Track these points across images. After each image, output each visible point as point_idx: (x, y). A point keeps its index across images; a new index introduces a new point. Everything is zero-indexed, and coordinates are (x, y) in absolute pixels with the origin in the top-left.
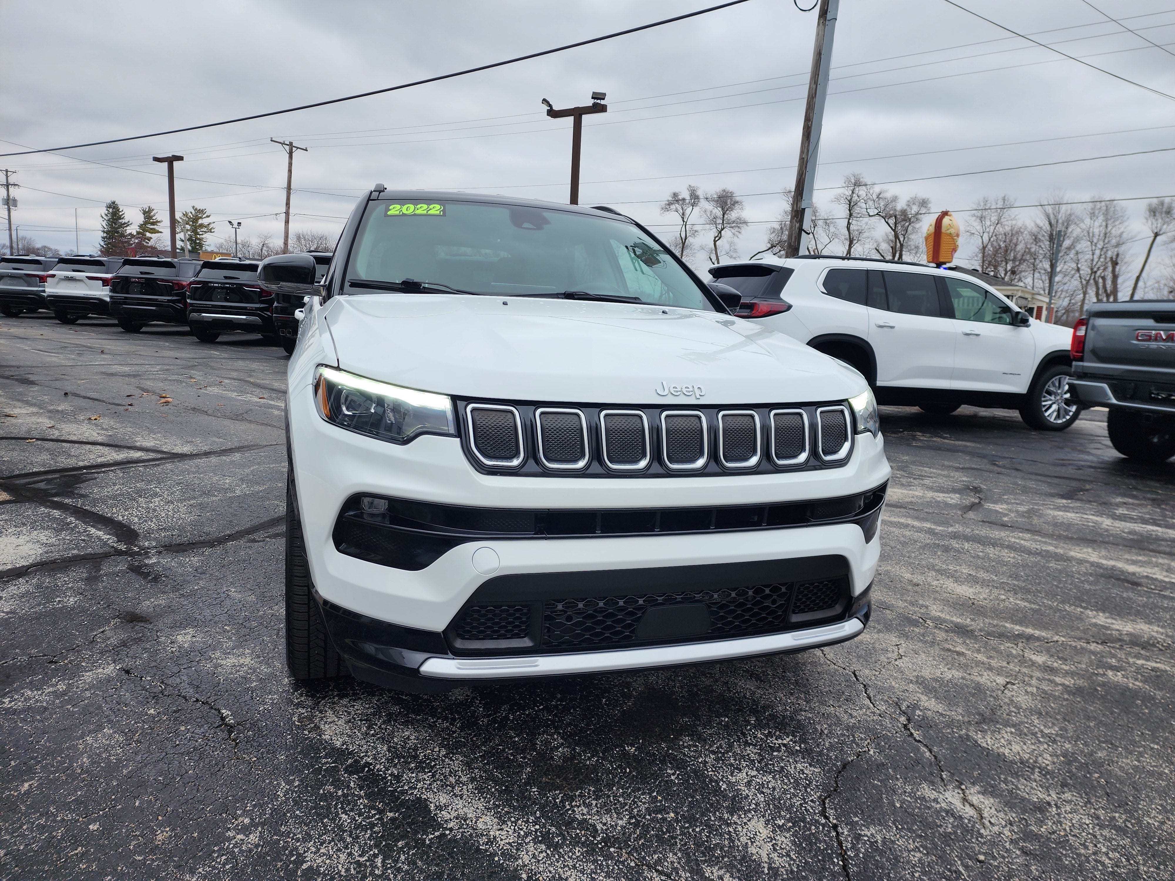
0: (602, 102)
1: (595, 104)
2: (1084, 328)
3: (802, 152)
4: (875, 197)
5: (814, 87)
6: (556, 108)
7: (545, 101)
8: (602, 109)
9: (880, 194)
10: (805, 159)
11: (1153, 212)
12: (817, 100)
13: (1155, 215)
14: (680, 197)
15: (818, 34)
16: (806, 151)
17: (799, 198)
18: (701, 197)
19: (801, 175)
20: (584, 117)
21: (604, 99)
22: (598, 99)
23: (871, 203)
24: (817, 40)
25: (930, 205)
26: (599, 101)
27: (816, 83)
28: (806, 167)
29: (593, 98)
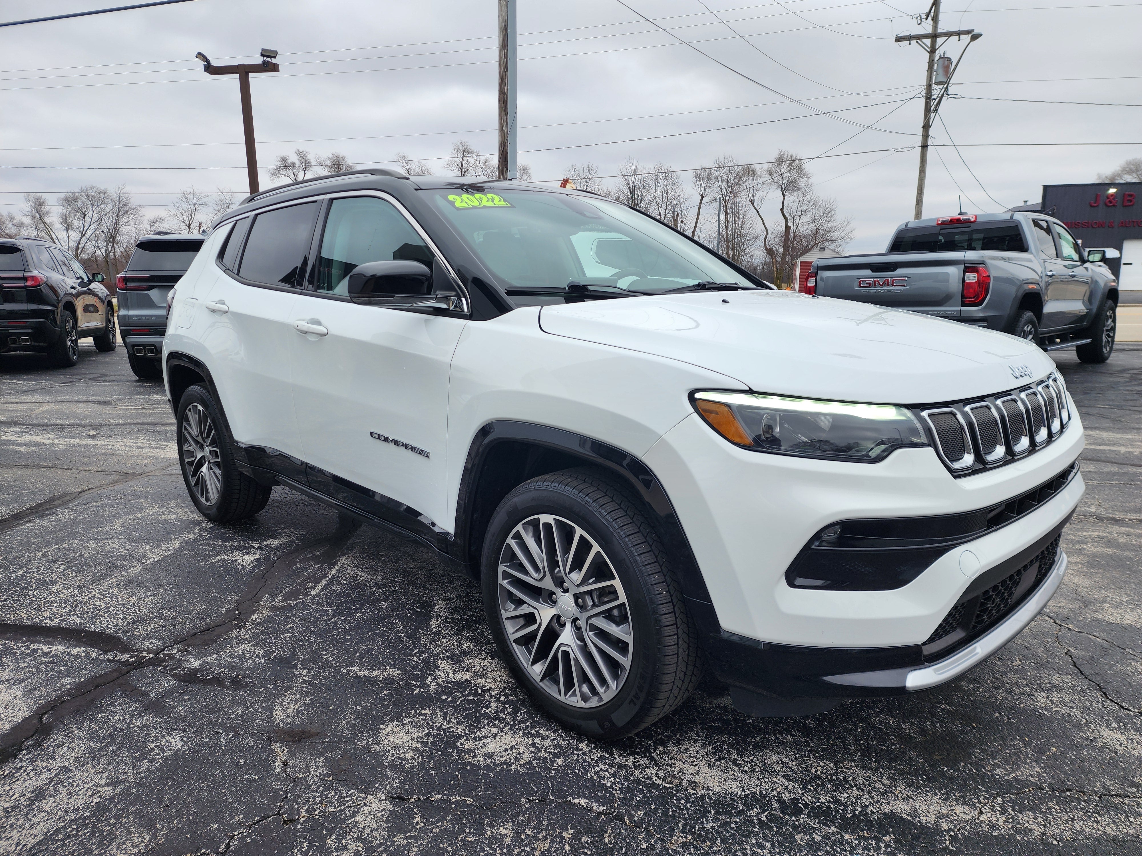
0: (274, 61)
1: (265, 63)
2: (814, 279)
3: (501, 124)
4: (482, 165)
5: (505, 61)
6: (215, 63)
7: (200, 55)
8: (275, 68)
9: (486, 162)
10: (506, 131)
11: (699, 178)
12: (509, 74)
13: (700, 181)
14: (289, 161)
15: (501, 10)
16: (505, 124)
17: (505, 169)
18: (313, 162)
19: (504, 146)
20: (251, 75)
21: (275, 57)
22: (268, 57)
23: (479, 170)
24: (501, 16)
25: (529, 172)
26: (269, 59)
27: (506, 57)
28: (507, 140)
29: (262, 55)
